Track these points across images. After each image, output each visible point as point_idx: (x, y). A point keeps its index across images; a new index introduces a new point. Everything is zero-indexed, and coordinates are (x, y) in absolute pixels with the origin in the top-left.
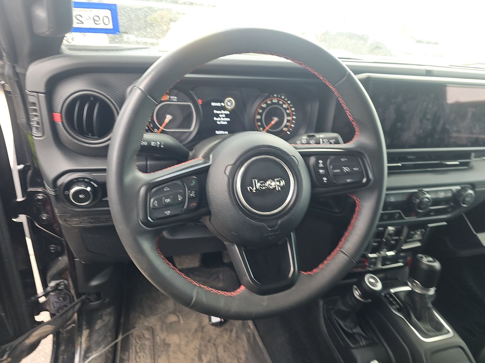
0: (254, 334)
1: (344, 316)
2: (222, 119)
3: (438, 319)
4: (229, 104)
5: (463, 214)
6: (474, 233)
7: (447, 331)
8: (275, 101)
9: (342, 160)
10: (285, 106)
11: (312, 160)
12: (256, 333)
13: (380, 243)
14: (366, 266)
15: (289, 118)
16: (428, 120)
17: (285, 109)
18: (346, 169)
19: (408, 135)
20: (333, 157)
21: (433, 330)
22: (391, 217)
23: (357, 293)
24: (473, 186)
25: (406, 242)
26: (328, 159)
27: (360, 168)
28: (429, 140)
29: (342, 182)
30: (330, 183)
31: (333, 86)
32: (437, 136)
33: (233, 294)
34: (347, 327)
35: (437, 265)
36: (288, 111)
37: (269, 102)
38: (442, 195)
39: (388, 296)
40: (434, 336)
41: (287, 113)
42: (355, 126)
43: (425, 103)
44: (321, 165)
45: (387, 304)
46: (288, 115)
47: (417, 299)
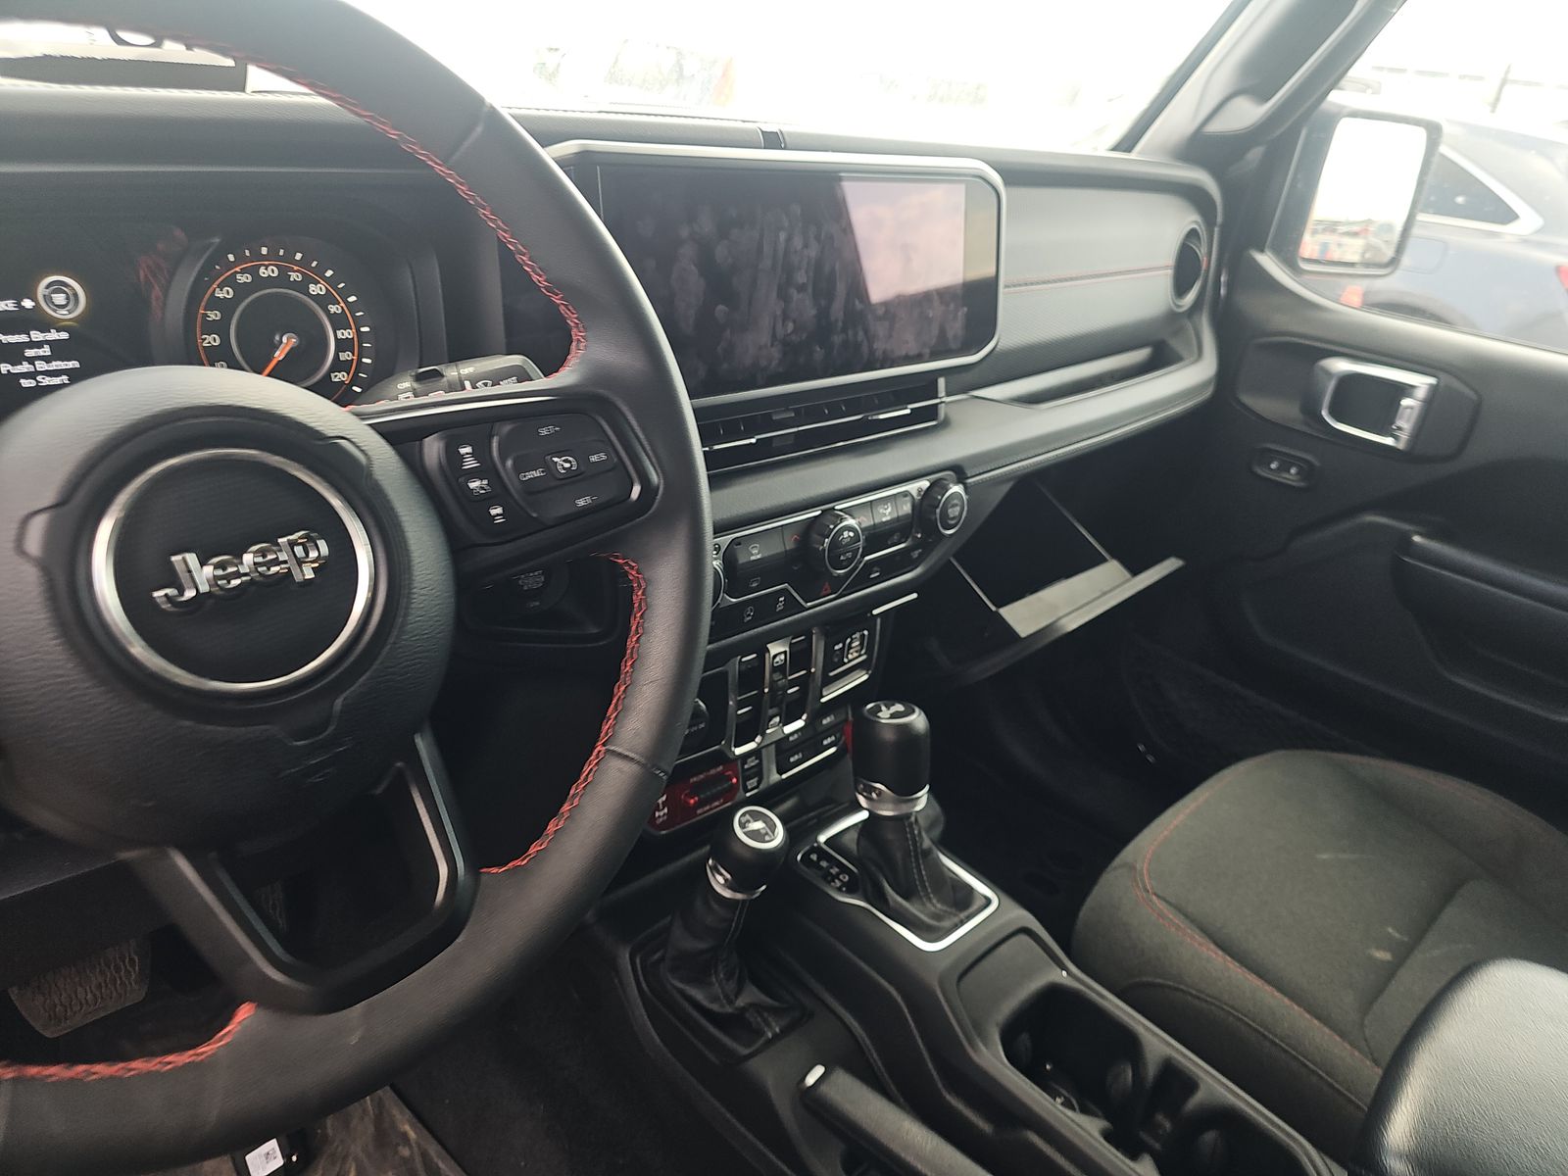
0: (424, 1155)
1: (698, 969)
2: (41, 366)
3: (954, 873)
4: (60, 299)
5: (952, 560)
6: (994, 608)
7: (984, 900)
8: (268, 272)
9: (544, 432)
10: (314, 289)
11: (433, 448)
12: (433, 1149)
13: (756, 703)
14: (733, 789)
15: (345, 334)
16: (801, 288)
17: (323, 301)
18: (562, 463)
19: (757, 343)
20: (507, 428)
21: (949, 910)
22: (765, 610)
23: (719, 882)
24: (959, 471)
25: (828, 681)
26: (490, 437)
27: (610, 449)
28: (819, 353)
29: (562, 510)
30: (518, 524)
31: (444, 163)
32: (837, 339)
33: (206, 1049)
34: (715, 999)
35: (918, 720)
36: (333, 309)
37: (243, 279)
38: (886, 514)
39: (814, 857)
40: (956, 927)
41: (331, 317)
42: (563, 307)
43: (782, 236)
44: (470, 463)
45: (815, 882)
46: (339, 322)
47: (890, 836)
